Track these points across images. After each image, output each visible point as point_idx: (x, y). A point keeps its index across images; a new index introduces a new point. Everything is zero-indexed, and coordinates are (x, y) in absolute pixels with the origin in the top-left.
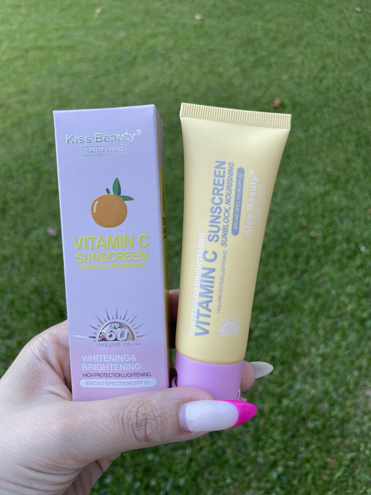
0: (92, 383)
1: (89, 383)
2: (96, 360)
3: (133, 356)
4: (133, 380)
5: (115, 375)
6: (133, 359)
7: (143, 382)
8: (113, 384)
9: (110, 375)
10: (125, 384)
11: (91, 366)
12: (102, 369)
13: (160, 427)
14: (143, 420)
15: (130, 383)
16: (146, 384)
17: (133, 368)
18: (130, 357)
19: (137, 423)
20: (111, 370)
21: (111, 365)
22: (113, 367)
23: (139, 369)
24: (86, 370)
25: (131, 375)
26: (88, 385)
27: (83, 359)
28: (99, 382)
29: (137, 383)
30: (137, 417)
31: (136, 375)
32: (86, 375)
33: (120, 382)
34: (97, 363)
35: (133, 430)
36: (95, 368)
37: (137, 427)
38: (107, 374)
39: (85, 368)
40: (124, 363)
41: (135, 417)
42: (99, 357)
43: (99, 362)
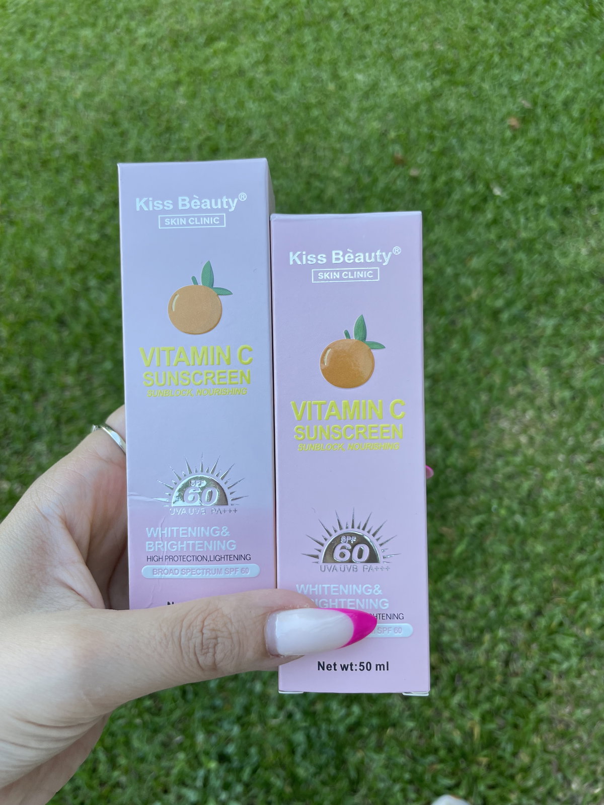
0: (161, 571)
1: (155, 570)
2: (168, 536)
3: (225, 529)
4: (224, 566)
5: (197, 559)
6: (224, 533)
7: (238, 568)
8: (192, 572)
9: (189, 559)
10: (210, 572)
11: (159, 544)
12: (176, 548)
13: (237, 649)
14: (211, 639)
15: (219, 571)
16: (243, 572)
17: (223, 548)
18: (221, 530)
19: (202, 643)
20: (191, 549)
21: (191, 542)
22: (194, 545)
23: (233, 549)
24: (152, 550)
25: (220, 558)
26: (154, 574)
27: (148, 533)
28: (171, 570)
29: (229, 570)
30: (203, 634)
31: (229, 558)
32: (152, 559)
33: (204, 569)
34: (169, 540)
35: (195, 654)
36: (167, 548)
37: (202, 649)
38: (184, 557)
39: (150, 548)
40: (210, 539)
41: (199, 634)
42: (172, 531)
43: (172, 538)
